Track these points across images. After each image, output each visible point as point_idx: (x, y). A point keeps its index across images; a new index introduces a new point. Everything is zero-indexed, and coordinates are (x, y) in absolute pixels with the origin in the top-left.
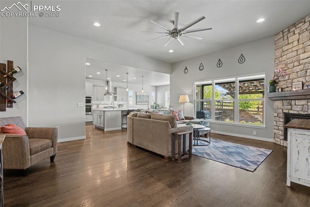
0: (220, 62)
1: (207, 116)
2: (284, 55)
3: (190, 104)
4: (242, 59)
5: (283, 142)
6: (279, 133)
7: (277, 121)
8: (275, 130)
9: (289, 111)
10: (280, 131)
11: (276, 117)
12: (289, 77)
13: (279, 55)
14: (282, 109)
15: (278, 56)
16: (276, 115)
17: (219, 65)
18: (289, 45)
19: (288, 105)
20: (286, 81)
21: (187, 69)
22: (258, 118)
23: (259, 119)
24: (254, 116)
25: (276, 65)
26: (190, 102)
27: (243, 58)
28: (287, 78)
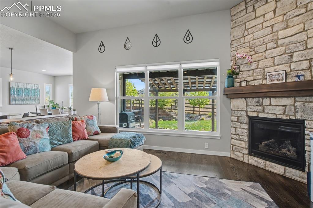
0: (158, 39)
1: (131, 119)
2: (249, 34)
3: (109, 103)
4: (188, 38)
5: (247, 158)
6: (241, 144)
7: (236, 128)
8: (233, 140)
9: (258, 114)
10: (243, 142)
11: (234, 121)
12: (258, 65)
13: (239, 35)
14: (246, 111)
15: (237, 36)
16: (235, 119)
17: (156, 42)
18: (257, 19)
19: (257, 106)
20: (251, 71)
21: (103, 45)
22: (172, 116)
23: (174, 116)
24: (170, 114)
25: (234, 49)
26: (109, 100)
27: (190, 35)
28: (254, 66)
